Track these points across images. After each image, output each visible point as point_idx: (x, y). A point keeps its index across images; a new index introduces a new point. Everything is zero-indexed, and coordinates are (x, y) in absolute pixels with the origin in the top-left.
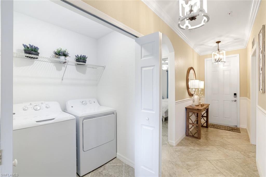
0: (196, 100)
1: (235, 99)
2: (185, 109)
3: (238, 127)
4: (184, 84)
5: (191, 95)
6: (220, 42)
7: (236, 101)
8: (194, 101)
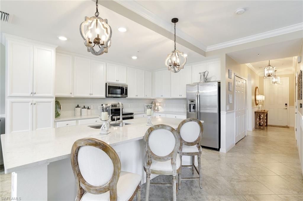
0: (260, 107)
1: (286, 107)
2: (254, 113)
3: (288, 126)
4: (254, 97)
5: (257, 104)
6: (276, 71)
7: (286, 109)
8: (259, 108)
